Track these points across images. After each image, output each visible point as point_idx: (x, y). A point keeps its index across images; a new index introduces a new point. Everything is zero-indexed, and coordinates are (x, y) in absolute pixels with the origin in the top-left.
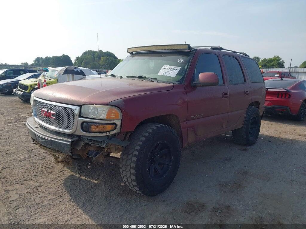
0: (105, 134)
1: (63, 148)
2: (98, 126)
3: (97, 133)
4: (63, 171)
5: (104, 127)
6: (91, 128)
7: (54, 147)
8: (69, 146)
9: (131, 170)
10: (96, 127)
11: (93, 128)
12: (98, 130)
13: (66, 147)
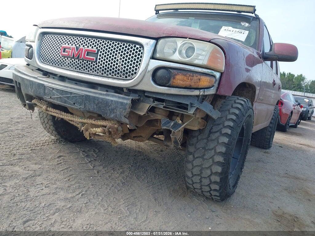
0: (196, 93)
1: (113, 110)
2: (190, 75)
3: (183, 89)
4: (62, 156)
5: (200, 80)
6: (174, 78)
7: (91, 107)
8: (127, 107)
9: (217, 147)
10: (185, 79)
11: (179, 79)
12: (188, 83)
13: (121, 108)
